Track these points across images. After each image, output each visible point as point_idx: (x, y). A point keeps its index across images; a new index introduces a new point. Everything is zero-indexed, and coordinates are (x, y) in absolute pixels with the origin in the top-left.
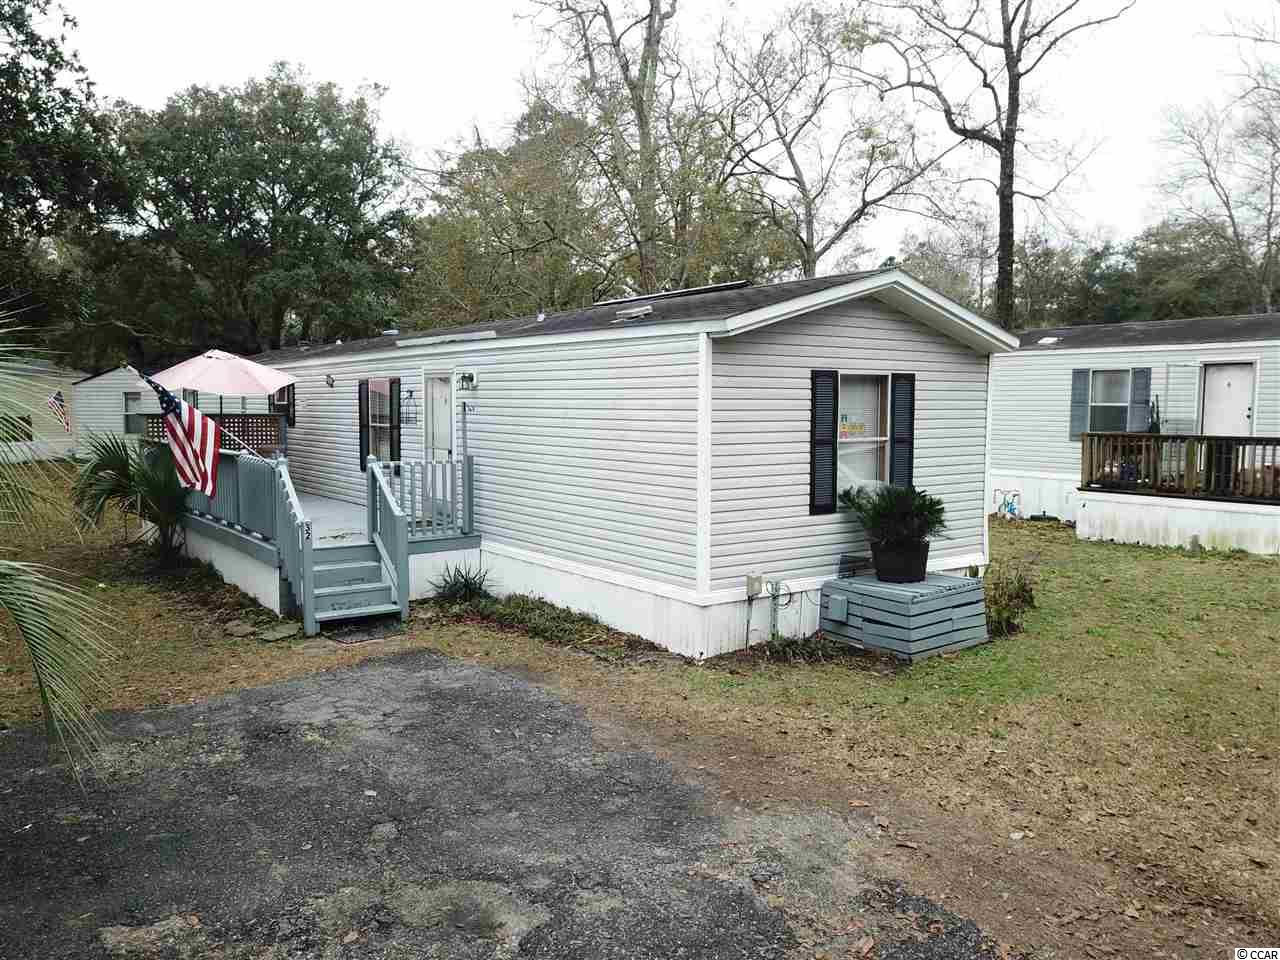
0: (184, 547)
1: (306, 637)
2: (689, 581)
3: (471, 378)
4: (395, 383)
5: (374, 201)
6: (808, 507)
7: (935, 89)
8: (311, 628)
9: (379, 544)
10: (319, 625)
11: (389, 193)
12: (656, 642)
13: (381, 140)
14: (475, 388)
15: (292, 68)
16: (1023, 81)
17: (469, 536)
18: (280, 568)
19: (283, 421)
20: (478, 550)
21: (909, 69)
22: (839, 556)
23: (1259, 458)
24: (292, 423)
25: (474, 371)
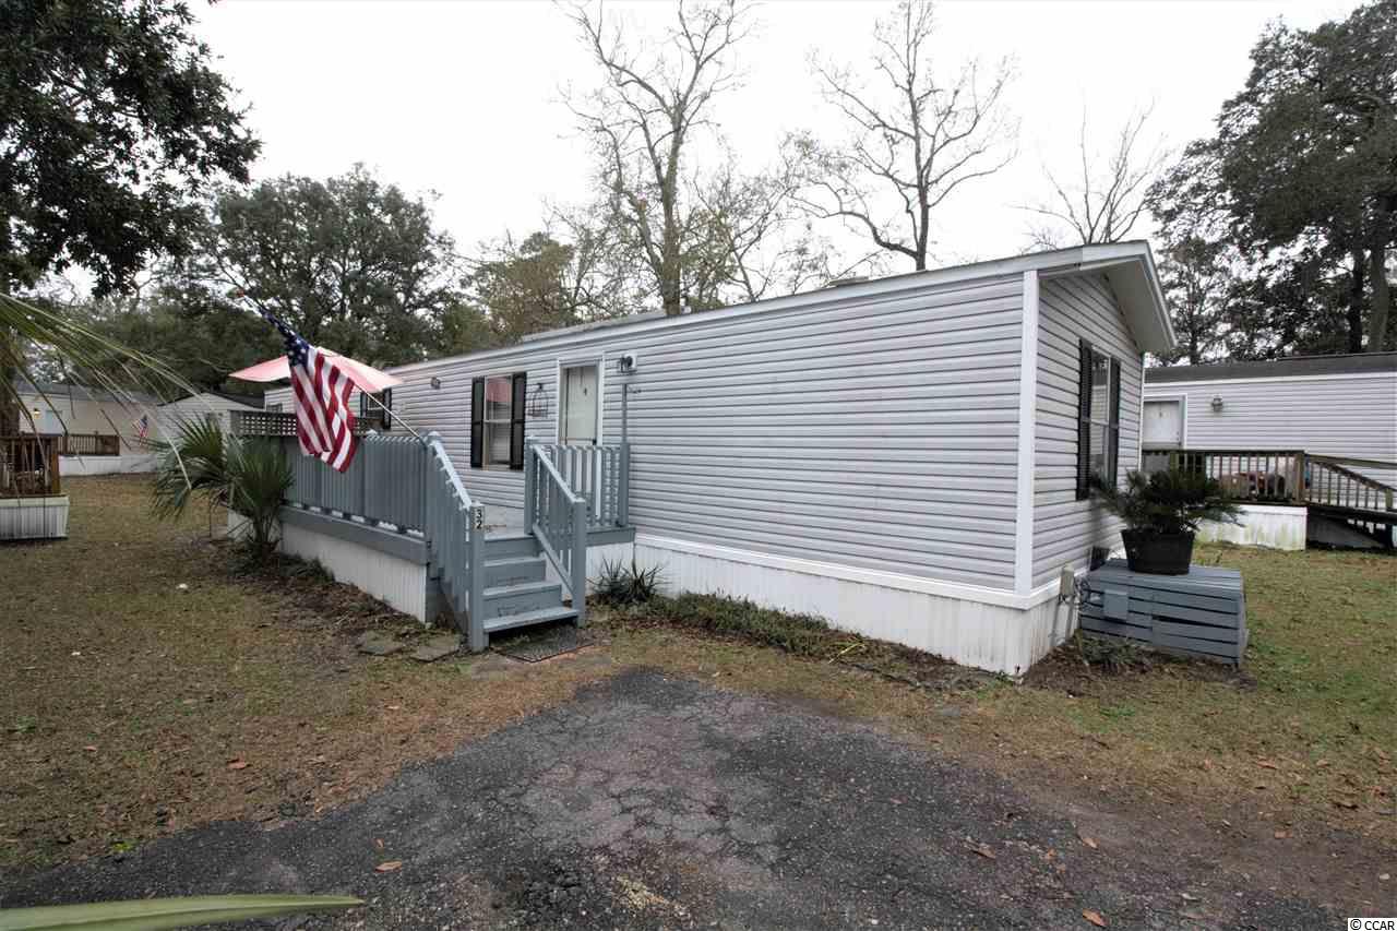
0: (279, 544)
1: (470, 653)
2: (1005, 578)
3: (629, 361)
4: (519, 379)
5: (425, 279)
6: (1074, 493)
7: (867, 220)
8: (479, 642)
9: (540, 535)
10: (487, 638)
11: (439, 273)
14: (632, 373)
17: (622, 529)
18: (428, 565)
19: (377, 425)
20: (632, 544)
21: (841, 203)
22: (1089, 546)
24: (388, 426)
25: (632, 354)
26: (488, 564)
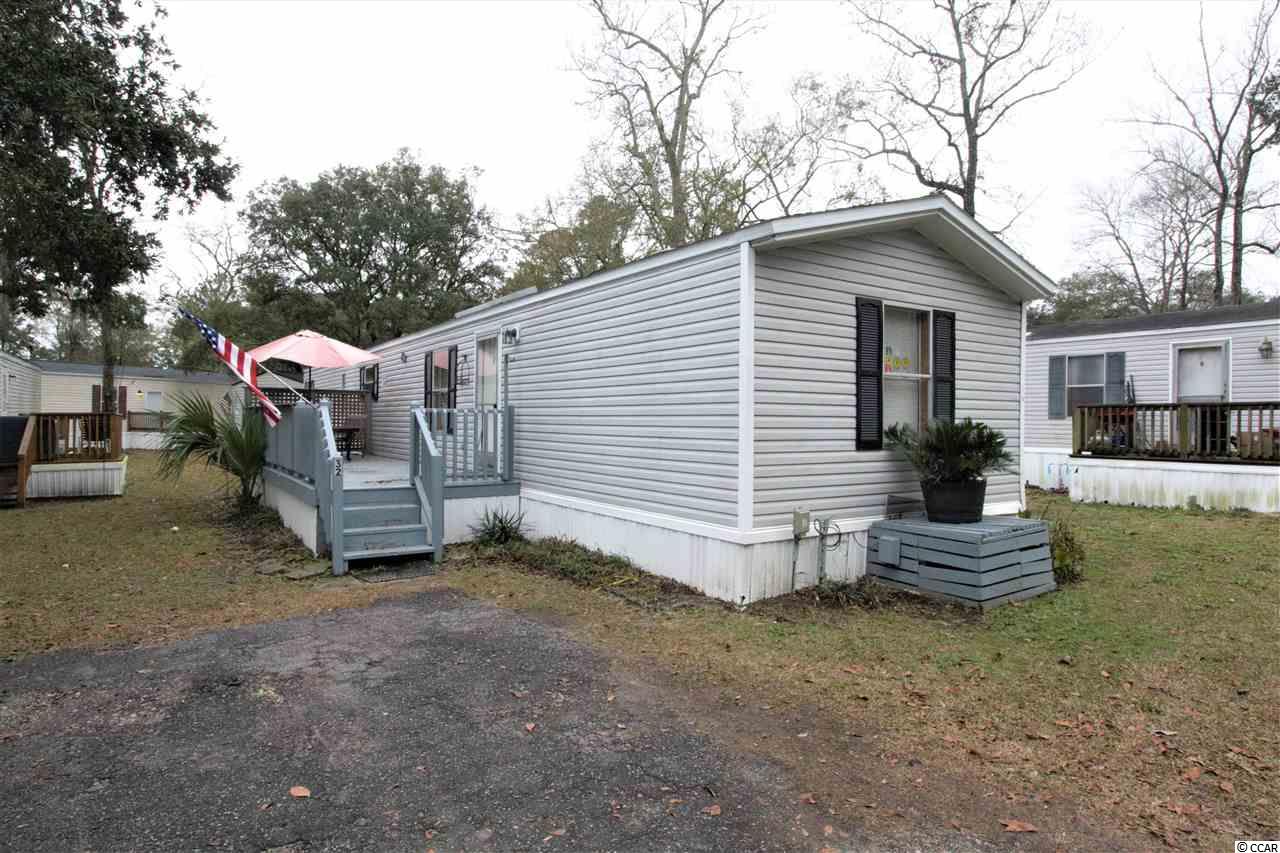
0: (262, 498)
1: (333, 576)
2: (729, 517)
3: (513, 334)
4: (454, 350)
5: (471, 254)
6: (854, 443)
7: (908, 155)
8: (340, 567)
9: (419, 485)
10: (347, 564)
11: (482, 248)
12: (692, 586)
13: (477, 208)
14: (518, 343)
15: (413, 152)
16: (979, 140)
17: (510, 484)
18: (318, 507)
19: (369, 397)
20: (516, 498)
21: (884, 140)
22: (886, 496)
23: (1255, 423)
24: (375, 398)
25: (517, 327)
26: (346, 509)
